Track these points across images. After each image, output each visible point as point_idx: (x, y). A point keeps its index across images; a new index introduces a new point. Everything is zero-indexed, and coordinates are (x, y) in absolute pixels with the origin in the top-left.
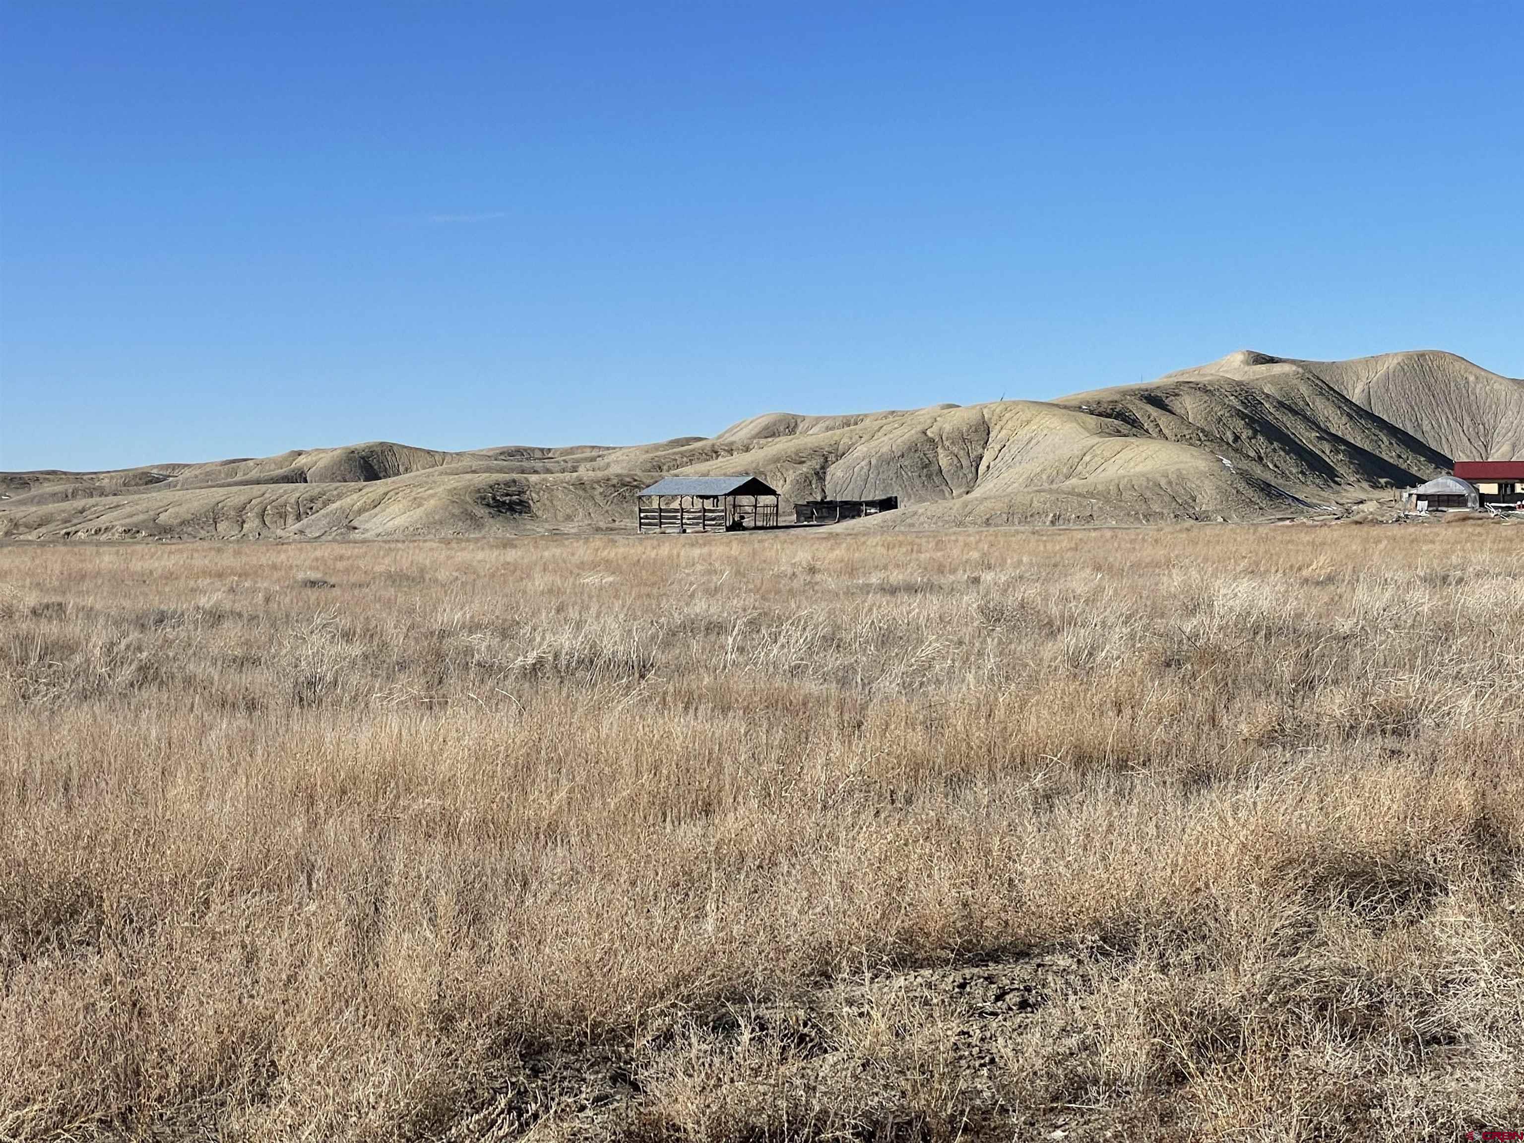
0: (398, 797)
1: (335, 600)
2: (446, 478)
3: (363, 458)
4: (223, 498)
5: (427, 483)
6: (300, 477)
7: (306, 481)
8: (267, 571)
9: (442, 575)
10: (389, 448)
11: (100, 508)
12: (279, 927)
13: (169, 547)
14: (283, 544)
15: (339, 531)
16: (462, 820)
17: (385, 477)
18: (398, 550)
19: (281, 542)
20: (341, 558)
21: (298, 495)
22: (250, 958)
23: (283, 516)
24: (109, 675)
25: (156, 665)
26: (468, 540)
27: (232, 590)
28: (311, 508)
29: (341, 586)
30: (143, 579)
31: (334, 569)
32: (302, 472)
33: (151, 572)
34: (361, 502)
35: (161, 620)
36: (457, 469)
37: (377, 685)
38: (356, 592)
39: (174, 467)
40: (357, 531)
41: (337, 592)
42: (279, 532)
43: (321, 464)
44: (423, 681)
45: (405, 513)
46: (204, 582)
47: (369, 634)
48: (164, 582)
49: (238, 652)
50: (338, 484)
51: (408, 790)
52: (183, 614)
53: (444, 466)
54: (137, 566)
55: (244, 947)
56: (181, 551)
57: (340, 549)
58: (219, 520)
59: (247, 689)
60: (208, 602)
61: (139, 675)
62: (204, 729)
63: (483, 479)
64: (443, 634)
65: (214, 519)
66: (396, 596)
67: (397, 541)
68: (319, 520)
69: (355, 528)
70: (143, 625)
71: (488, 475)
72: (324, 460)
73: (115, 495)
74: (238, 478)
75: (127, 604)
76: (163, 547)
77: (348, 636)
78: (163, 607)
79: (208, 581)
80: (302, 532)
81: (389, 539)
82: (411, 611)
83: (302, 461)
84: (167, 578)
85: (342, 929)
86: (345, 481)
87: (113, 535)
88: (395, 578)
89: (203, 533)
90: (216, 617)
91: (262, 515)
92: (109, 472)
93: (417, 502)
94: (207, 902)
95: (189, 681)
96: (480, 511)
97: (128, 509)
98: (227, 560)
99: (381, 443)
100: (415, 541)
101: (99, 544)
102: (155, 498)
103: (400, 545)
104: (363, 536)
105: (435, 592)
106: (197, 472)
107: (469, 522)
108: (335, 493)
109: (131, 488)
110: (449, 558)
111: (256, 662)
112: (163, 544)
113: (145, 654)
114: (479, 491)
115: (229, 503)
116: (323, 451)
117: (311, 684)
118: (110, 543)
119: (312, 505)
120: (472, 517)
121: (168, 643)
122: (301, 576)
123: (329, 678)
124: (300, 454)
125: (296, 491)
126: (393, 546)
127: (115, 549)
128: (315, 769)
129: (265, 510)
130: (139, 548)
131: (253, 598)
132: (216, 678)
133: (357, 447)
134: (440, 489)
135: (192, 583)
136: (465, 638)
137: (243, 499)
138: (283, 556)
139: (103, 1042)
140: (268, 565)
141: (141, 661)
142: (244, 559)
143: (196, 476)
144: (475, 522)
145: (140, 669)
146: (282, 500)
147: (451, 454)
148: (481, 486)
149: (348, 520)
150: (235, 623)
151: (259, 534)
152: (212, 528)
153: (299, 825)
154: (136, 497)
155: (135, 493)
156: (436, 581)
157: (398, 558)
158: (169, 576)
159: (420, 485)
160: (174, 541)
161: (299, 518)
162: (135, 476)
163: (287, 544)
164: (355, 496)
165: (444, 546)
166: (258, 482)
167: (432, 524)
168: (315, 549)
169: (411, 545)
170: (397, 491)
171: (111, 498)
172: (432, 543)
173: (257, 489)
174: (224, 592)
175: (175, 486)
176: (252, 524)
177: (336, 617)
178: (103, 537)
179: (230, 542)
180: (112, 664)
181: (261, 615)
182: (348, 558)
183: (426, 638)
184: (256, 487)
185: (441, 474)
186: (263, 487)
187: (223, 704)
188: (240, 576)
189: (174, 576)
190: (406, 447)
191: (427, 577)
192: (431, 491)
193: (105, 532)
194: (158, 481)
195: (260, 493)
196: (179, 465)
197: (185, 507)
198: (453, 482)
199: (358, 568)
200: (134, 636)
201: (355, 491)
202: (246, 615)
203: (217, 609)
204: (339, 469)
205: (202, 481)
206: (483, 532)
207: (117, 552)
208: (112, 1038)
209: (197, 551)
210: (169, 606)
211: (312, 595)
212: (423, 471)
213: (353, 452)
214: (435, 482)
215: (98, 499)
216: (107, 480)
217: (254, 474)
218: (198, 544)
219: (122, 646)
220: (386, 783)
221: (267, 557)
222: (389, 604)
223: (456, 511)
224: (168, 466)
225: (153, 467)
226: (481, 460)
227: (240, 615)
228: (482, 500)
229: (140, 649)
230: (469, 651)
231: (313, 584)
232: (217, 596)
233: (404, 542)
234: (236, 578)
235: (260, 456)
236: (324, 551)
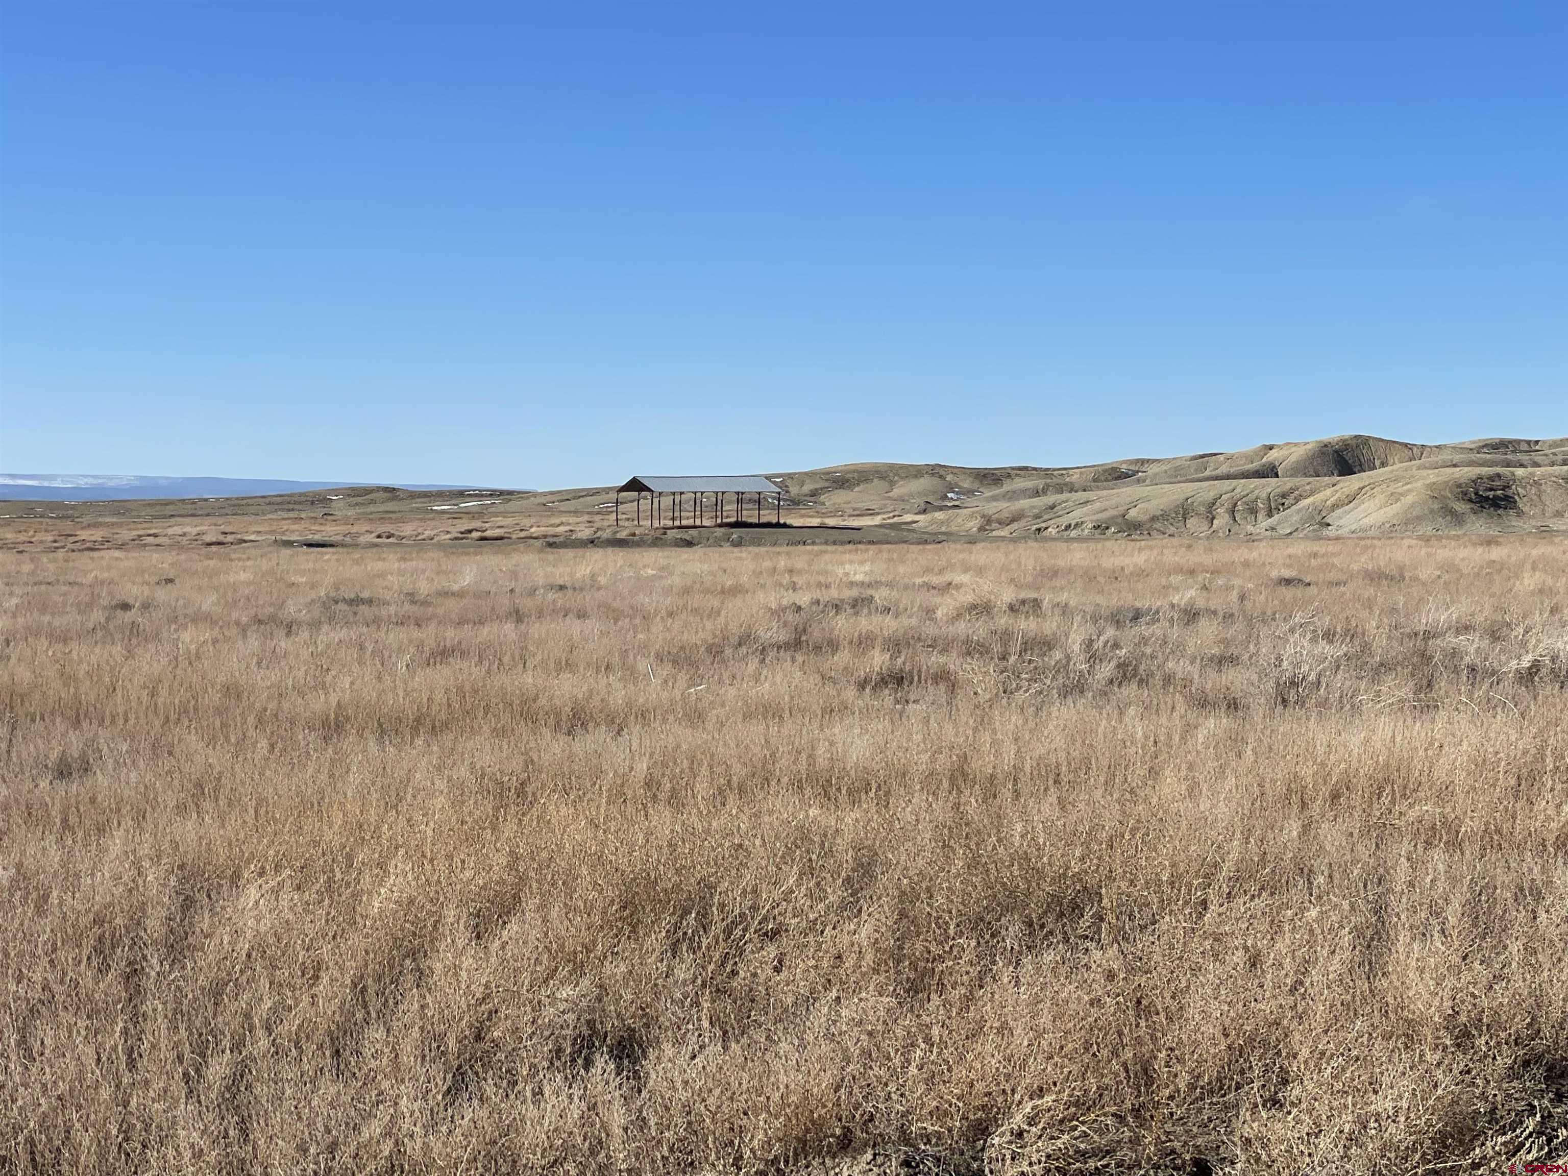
0: (1393, 802)
1: (1311, 601)
2: (1425, 473)
3: (1336, 452)
4: (1193, 494)
5: (1404, 477)
6: (1271, 471)
7: (1277, 476)
8: (1240, 569)
9: (1425, 573)
10: (1363, 442)
11: (1070, 504)
12: (1280, 930)
13: (1138, 543)
14: (1253, 541)
15: (1311, 528)
16: (1463, 829)
17: (1359, 472)
18: (1375, 547)
19: (1251, 539)
20: (1315, 555)
21: (1270, 490)
22: (1254, 962)
23: (1253, 511)
24: (1088, 671)
25: (1134, 663)
26: (1448, 538)
27: (1204, 588)
28: (1283, 504)
29: (1317, 584)
30: (1115, 576)
31: (1309, 566)
32: (1274, 467)
33: (1123, 569)
34: (1336, 497)
35: (1137, 616)
36: (1437, 462)
37: (1362, 688)
38: (1334, 590)
39: (1143, 462)
40: (1330, 528)
41: (1313, 590)
42: (1250, 528)
43: (1293, 458)
44: (1411, 684)
45: (1381, 508)
46: (1176, 579)
47: (1351, 634)
48: (1135, 579)
49: (1215, 651)
50: (1311, 479)
51: (1404, 796)
52: (1157, 612)
53: (1423, 460)
54: (1108, 563)
55: (1246, 949)
56: (1151, 548)
57: (1316, 547)
58: (1188, 516)
59: (1228, 689)
60: (1182, 599)
61: (1119, 672)
62: (1189, 729)
63: (1467, 473)
64: (1428, 635)
65: (1184, 514)
66: (1376, 595)
67: (1373, 538)
68: (1291, 516)
69: (1329, 525)
70: (1118, 622)
71: (1470, 468)
72: (1297, 454)
73: (1085, 490)
74: (1207, 473)
75: (1100, 599)
76: (1133, 543)
77: (1329, 636)
78: (1138, 604)
79: (1180, 578)
80: (1273, 529)
81: (1361, 536)
82: (1394, 610)
83: (1273, 455)
84: (1139, 575)
85: (1346, 938)
86: (1318, 476)
87: (1083, 530)
88: (1375, 577)
89: (1172, 529)
90: (1191, 615)
91: (1232, 511)
92: (1078, 468)
93: (1395, 497)
94: (1204, 904)
95: (1168, 680)
96: (1461, 507)
97: (1097, 505)
98: (1198, 557)
99: (1356, 436)
100: (1392, 538)
101: (1070, 540)
102: (1124, 493)
103: (1375, 542)
104: (1337, 533)
105: (1415, 591)
106: (1164, 468)
107: (1449, 518)
108: (1308, 487)
109: (1100, 484)
110: (1429, 555)
111: (1233, 660)
112: (1133, 540)
113: (1124, 651)
114: (1459, 486)
115: (1198, 499)
116: (1296, 444)
117: (1293, 684)
118: (1079, 539)
119: (1284, 500)
120: (1452, 513)
121: (1145, 641)
122: (1274, 574)
123: (1312, 677)
124: (1271, 448)
125: (1270, 485)
126: (1369, 542)
127: (1085, 545)
128: (1307, 772)
129: (1235, 505)
130: (1108, 544)
131: (1227, 596)
132: (1196, 677)
133: (1331, 440)
134: (1419, 484)
135: (1164, 581)
136: (1452, 640)
137: (1212, 495)
138: (1255, 554)
139: (1113, 1037)
140: (1241, 563)
141: (1120, 658)
142: (1215, 555)
143: (1166, 472)
144: (1457, 519)
145: (1119, 666)
146: (1252, 497)
147: (1430, 447)
148: (1462, 481)
149: (1320, 517)
150: (1210, 619)
151: (1229, 531)
152: (1181, 524)
153: (1294, 828)
154: (1105, 493)
155: (1105, 489)
156: (1416, 579)
157: (1375, 555)
158: (1141, 574)
159: (1397, 480)
160: (1142, 537)
161: (1270, 515)
162: (1105, 471)
163: (1257, 540)
164: (1329, 492)
165: (1423, 544)
166: (1228, 477)
167: (1409, 522)
168: (1287, 547)
169: (1388, 542)
170: (1372, 486)
171: (1080, 494)
172: (1410, 540)
173: (1227, 484)
174: (1197, 589)
175: (1144, 481)
176: (1222, 520)
177: (1313, 616)
178: (1074, 533)
179: (1200, 539)
180: (1092, 661)
181: (1237, 614)
182: (1323, 556)
183: (1410, 638)
184: (1227, 482)
185: (1419, 468)
186: (1235, 482)
187: (1203, 703)
188: (1212, 573)
189: (1145, 573)
190: (1382, 440)
191: (1407, 575)
192: (1409, 486)
193: (1074, 528)
194: (1127, 476)
195: (1231, 488)
196: (1148, 461)
197: (1154, 503)
198: (1432, 476)
199: (1333, 565)
200: (1110, 632)
201: (1327, 486)
202: (1221, 614)
203: (1192, 607)
204: (1311, 463)
205: (1170, 476)
206: (1466, 527)
207: (1088, 548)
208: (1120, 1034)
209: (1167, 547)
210: (1143, 604)
211: (1288, 593)
212: (1401, 465)
213: (1326, 446)
214: (1413, 476)
215: (1069, 495)
216: (1075, 477)
217: (1224, 469)
218: (1167, 541)
219: (1101, 643)
220: (1381, 789)
221: (1240, 554)
222: (1369, 604)
223: (1436, 506)
224: (1137, 461)
225: (1124, 462)
226: (1461, 453)
227: (1215, 613)
228: (1463, 496)
229: (1116, 646)
230: (1455, 653)
231: (1288, 582)
232: (1192, 593)
233: (1380, 539)
234: (1208, 575)
235: (1230, 450)
236: (1298, 548)
